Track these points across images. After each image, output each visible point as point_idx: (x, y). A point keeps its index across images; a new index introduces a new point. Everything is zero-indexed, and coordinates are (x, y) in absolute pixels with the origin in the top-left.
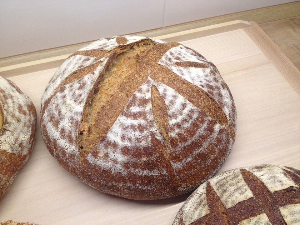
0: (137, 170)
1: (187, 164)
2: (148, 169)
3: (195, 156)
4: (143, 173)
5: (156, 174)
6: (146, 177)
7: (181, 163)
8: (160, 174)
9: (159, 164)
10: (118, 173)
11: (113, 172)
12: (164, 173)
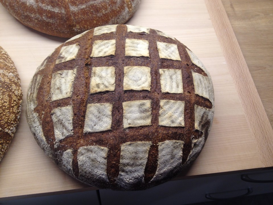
0: (44, 5)
1: (82, 9)
2: (52, 6)
3: (89, 6)
4: (47, 8)
5: (57, 11)
6: (50, 12)
7: (77, 7)
8: (60, 12)
9: (60, 4)
10: (31, 5)
11: (28, 4)
12: (63, 12)
